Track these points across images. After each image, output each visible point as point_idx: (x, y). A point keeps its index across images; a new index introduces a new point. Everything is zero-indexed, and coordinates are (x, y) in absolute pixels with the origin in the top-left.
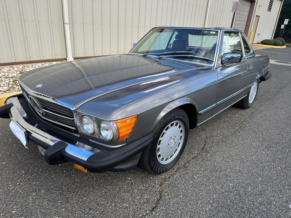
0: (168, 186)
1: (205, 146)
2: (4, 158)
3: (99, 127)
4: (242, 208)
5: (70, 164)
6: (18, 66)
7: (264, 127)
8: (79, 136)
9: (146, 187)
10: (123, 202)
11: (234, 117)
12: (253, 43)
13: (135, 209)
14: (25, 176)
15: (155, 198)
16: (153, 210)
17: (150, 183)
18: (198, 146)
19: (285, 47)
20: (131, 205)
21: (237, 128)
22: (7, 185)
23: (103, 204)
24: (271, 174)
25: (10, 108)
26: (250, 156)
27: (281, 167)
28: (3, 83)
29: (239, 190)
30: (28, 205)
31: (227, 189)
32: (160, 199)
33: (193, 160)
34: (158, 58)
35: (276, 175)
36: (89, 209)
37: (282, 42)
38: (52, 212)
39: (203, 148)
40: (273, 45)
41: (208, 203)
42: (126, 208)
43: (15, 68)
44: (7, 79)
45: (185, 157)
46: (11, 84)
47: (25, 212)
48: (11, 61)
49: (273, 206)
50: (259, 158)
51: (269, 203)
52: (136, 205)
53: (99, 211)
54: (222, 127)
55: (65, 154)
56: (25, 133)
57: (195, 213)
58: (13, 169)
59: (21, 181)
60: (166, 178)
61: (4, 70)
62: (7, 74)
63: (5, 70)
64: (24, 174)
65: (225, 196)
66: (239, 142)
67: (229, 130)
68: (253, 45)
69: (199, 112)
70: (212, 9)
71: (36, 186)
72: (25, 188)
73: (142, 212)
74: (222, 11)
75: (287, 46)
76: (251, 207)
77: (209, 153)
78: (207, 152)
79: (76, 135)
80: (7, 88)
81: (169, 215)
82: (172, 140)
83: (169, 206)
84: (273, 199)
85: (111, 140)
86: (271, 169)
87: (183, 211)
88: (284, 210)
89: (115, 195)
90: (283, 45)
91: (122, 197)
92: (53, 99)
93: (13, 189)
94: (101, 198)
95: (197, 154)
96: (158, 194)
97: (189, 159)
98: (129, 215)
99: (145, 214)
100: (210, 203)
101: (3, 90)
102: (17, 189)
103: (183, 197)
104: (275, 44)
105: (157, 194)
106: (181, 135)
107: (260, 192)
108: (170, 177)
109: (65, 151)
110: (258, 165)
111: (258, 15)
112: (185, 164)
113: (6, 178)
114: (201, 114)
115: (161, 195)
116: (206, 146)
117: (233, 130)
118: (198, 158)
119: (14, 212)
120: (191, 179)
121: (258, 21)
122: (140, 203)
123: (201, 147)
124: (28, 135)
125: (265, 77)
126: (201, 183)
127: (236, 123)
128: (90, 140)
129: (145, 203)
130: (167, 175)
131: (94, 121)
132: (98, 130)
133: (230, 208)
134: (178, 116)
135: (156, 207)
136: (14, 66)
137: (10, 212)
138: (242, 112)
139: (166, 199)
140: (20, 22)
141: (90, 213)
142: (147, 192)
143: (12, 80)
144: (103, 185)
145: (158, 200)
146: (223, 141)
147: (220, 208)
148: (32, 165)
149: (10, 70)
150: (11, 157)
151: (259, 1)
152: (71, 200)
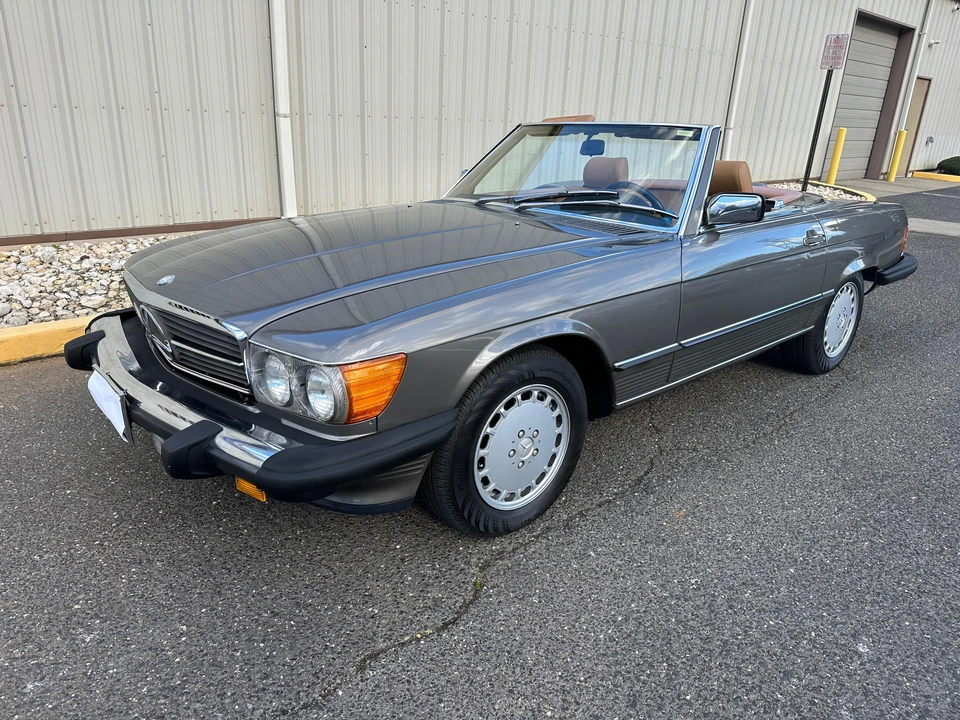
0: (505, 573)
1: (646, 473)
2: (70, 479)
3: (304, 384)
4: (707, 640)
5: (242, 503)
6: (141, 240)
7: (858, 430)
8: (258, 411)
9: (440, 571)
10: (367, 602)
11: (771, 398)
12: (911, 169)
13: (394, 623)
14: (118, 525)
15: (460, 599)
16: (445, 626)
17: (456, 560)
18: (624, 472)
20: (386, 611)
21: (770, 429)
22: (69, 544)
23: (310, 604)
24: (832, 561)
25: (95, 343)
26: (783, 507)
27: (872, 542)
28: (93, 284)
29: (714, 596)
30: (117, 594)
31: (678, 590)
32: (471, 602)
33: (599, 510)
34: (518, 211)
35: (847, 563)
36: (272, 612)
38: (172, 614)
39: (639, 480)
41: (608, 622)
42: (373, 617)
43: (130, 245)
44: (106, 275)
45: (576, 501)
46: (115, 290)
47: (106, 609)
48: (120, 225)
49: (805, 642)
50: (808, 516)
51: (795, 633)
52: (402, 612)
53: (297, 619)
54: (719, 425)
55: (214, 452)
56: (122, 401)
57: (563, 642)
58: (90, 507)
59: (105, 537)
60: (503, 552)
61: (98, 251)
62: (106, 261)
63: (102, 250)
64: (116, 520)
65: (667, 608)
66: (760, 468)
67: (737, 435)
68: (910, 175)
69: (616, 364)
70: (754, 60)
71: (144, 550)
72: (113, 554)
73: (414, 629)
74: (790, 65)
76: (737, 639)
77: (652, 493)
78: (648, 490)
79: (251, 409)
80: (102, 298)
81: (487, 643)
82: (525, 441)
83: (493, 621)
84: (813, 624)
85: (332, 420)
86: (837, 546)
87: (530, 635)
88: (836, 654)
89: (348, 585)
91: (367, 590)
92: (217, 320)
93: (81, 556)
94: (309, 590)
95: (616, 494)
96: (470, 588)
97: (587, 506)
98: (374, 635)
99: (419, 636)
100: (614, 622)
101: (89, 304)
102: (93, 555)
103: (540, 602)
105: (466, 589)
106: (558, 431)
107: (779, 604)
108: (517, 549)
109: (214, 443)
110: (799, 533)
111: (926, 76)
112: (571, 519)
113: (70, 528)
114: (622, 370)
115: (477, 591)
116: (649, 475)
117: (753, 434)
118: (616, 506)
119: (76, 607)
120: (576, 558)
121: (926, 95)
122: (414, 609)
123: (633, 478)
124: (130, 405)
125: (886, 272)
126: (604, 570)
127: (769, 415)
128: (285, 422)
129: (427, 608)
130: (510, 543)
131: (290, 368)
132: (303, 393)
133: (670, 639)
134: (544, 372)
135: (454, 622)
136: (129, 239)
137: (66, 607)
138: (802, 384)
139: (491, 603)
140: (149, 112)
141: (271, 623)
142: (440, 582)
143: (117, 278)
144: (323, 559)
145: (466, 606)
146: (708, 464)
147: (641, 636)
148: (141, 500)
149: (117, 250)
150: (89, 478)
151: (926, 30)
152: (229, 589)
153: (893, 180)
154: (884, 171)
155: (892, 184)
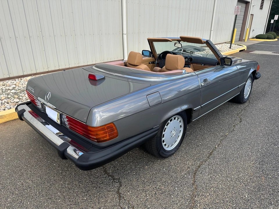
12: (249, 38)
19: (276, 40)
37: (274, 36)
40: (267, 39)
68: (249, 40)
75: (278, 39)
90: (275, 38)
104: (268, 38)
111: (252, 14)
121: (252, 19)
151: (252, 2)
153: (246, 41)
154: (244, 39)
155: (246, 42)
